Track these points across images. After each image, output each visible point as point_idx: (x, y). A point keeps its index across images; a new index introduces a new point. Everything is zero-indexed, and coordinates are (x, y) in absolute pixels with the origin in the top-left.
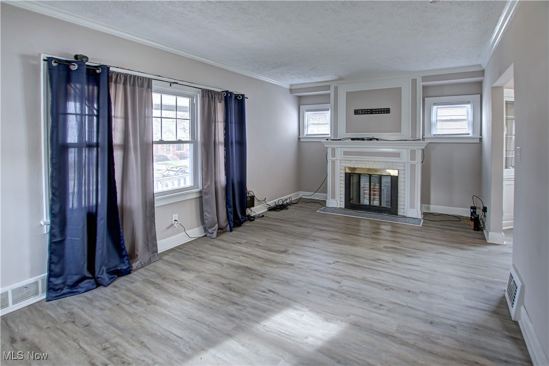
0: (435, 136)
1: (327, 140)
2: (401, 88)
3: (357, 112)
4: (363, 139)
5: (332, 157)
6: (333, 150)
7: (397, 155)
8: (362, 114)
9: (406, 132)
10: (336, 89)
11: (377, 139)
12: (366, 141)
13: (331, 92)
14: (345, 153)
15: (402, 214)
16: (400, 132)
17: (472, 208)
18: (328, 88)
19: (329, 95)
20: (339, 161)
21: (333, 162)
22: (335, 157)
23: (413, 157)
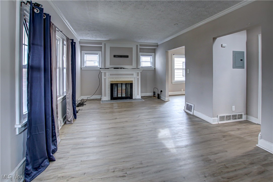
0: (142, 67)
1: (101, 68)
2: (132, 48)
3: (115, 56)
4: (118, 68)
5: (104, 77)
6: (105, 73)
7: (133, 75)
8: (117, 57)
9: (134, 65)
10: (105, 45)
11: (124, 68)
12: (120, 69)
13: (103, 46)
14: (111, 75)
15: (134, 98)
16: (132, 65)
17: (154, 92)
18: (101, 44)
19: (101, 47)
20: (107, 79)
21: (105, 79)
22: (106, 77)
23: (138, 76)
